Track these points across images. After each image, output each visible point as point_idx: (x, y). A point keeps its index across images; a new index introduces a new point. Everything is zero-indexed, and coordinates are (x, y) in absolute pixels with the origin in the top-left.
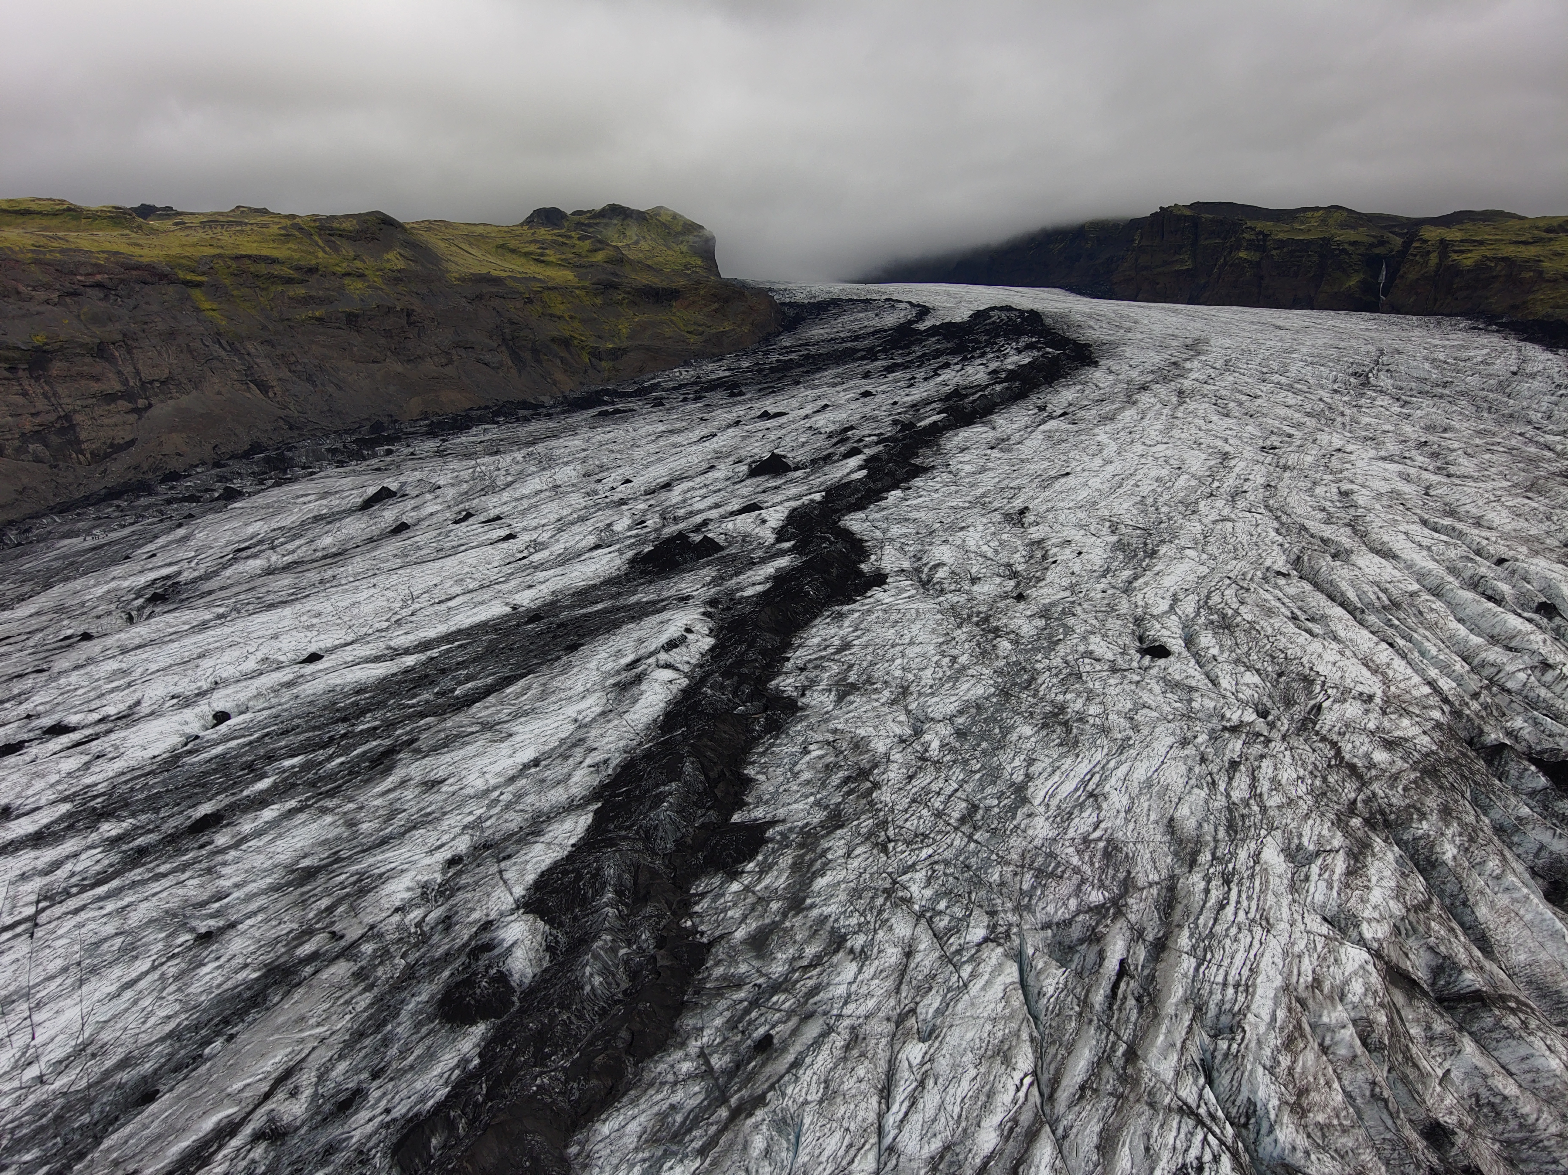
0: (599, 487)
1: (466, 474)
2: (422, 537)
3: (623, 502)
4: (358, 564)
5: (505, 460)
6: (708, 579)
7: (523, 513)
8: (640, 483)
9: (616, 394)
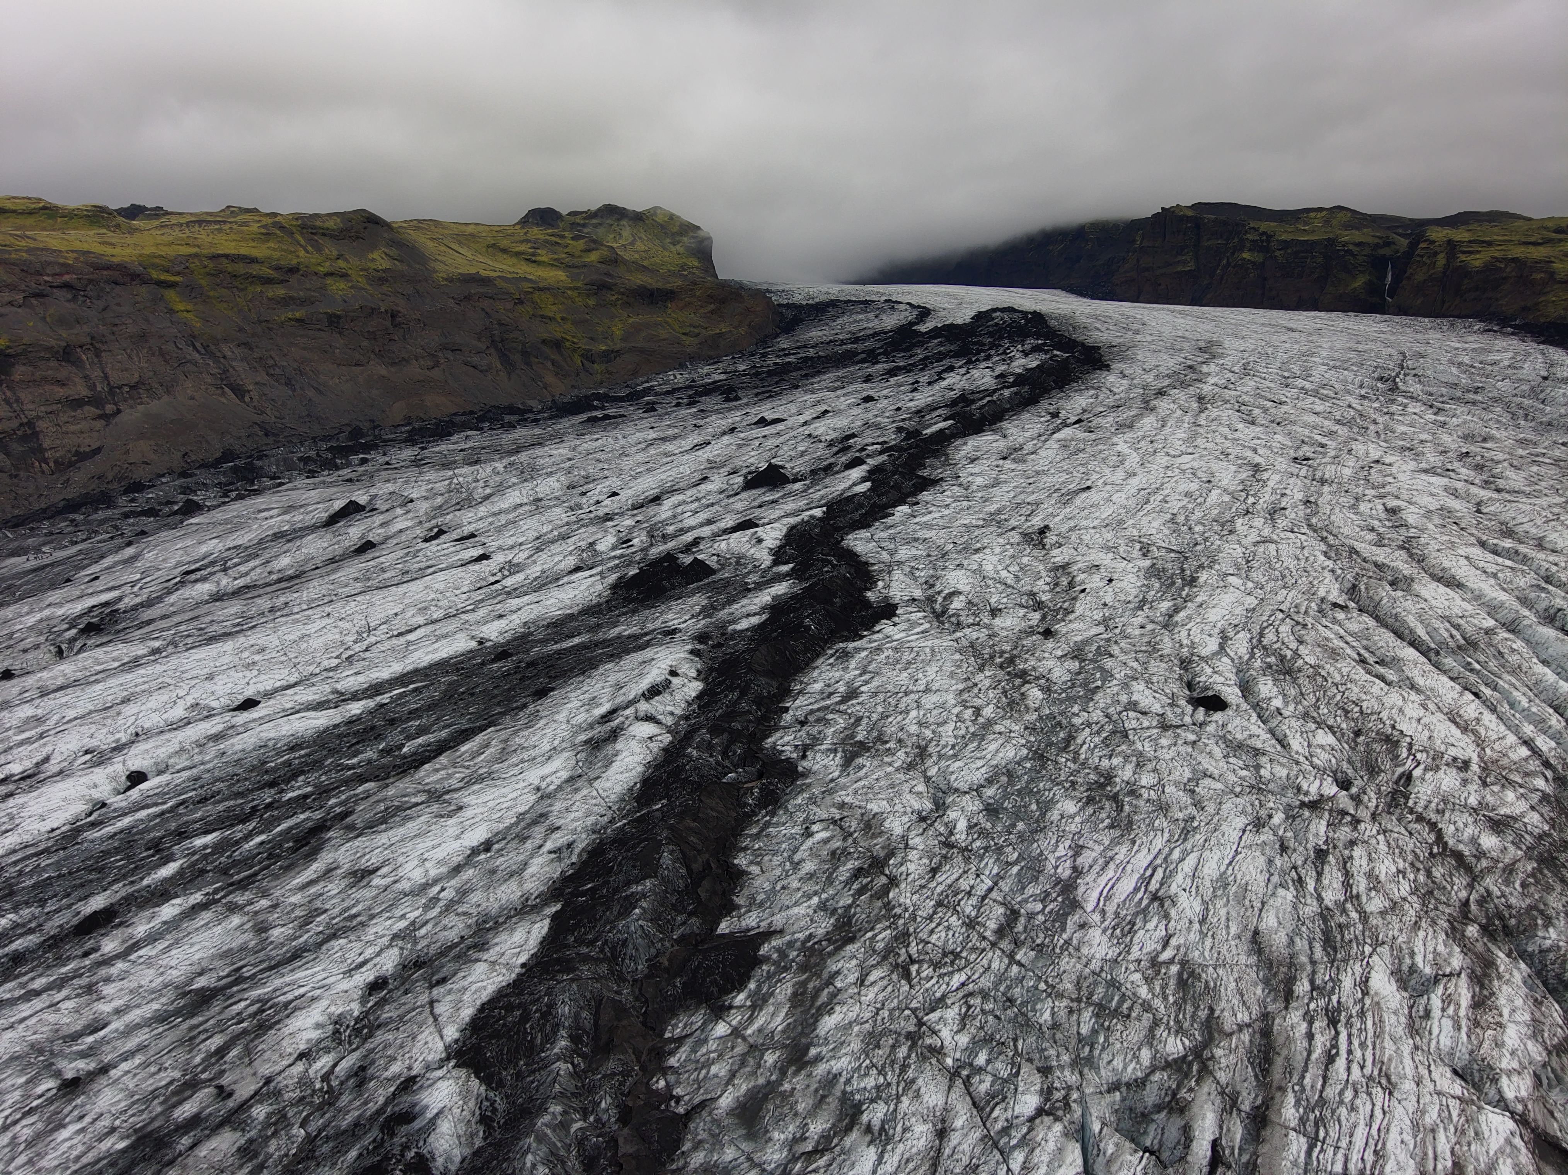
0: (584, 500)
1: (441, 487)
2: (387, 557)
3: (608, 517)
4: (314, 589)
5: (485, 471)
6: (697, 608)
7: (499, 530)
8: (627, 496)
9: (606, 398)
